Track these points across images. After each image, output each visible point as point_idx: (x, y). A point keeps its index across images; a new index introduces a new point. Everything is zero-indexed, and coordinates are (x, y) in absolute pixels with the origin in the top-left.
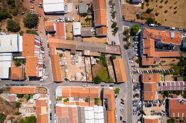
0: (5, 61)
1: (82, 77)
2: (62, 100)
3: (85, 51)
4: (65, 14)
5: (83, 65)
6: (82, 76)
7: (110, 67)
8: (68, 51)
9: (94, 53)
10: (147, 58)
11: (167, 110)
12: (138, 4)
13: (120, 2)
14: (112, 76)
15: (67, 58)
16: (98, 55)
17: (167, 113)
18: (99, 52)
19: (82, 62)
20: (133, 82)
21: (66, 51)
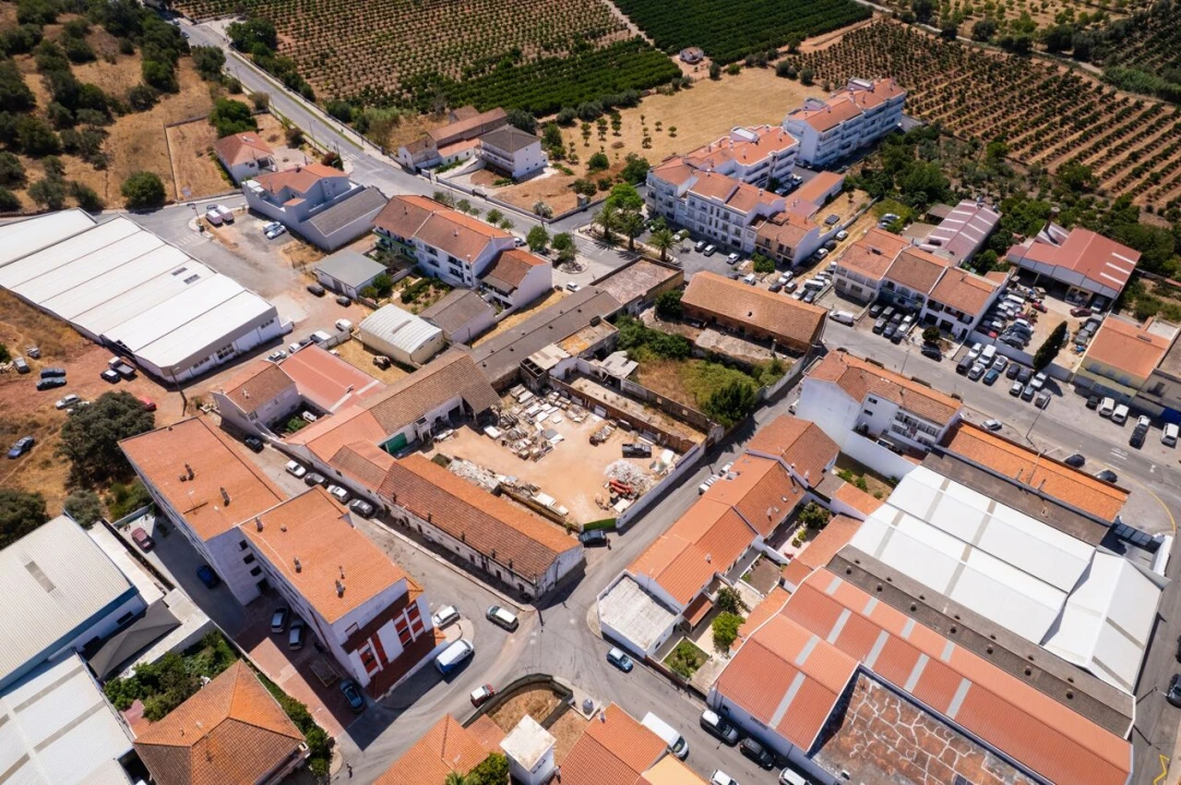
0: (39, 747)
1: (652, 466)
2: (706, 657)
3: (537, 358)
4: (284, 338)
5: (589, 422)
6: (647, 461)
7: (707, 339)
8: (451, 431)
9: (580, 341)
10: (770, 222)
11: (1078, 298)
12: (543, 173)
13: (477, 198)
14: (759, 355)
15: (479, 459)
16: (604, 332)
17: (1098, 306)
18: (595, 322)
19: (571, 413)
20: (851, 324)
21: (441, 436)
